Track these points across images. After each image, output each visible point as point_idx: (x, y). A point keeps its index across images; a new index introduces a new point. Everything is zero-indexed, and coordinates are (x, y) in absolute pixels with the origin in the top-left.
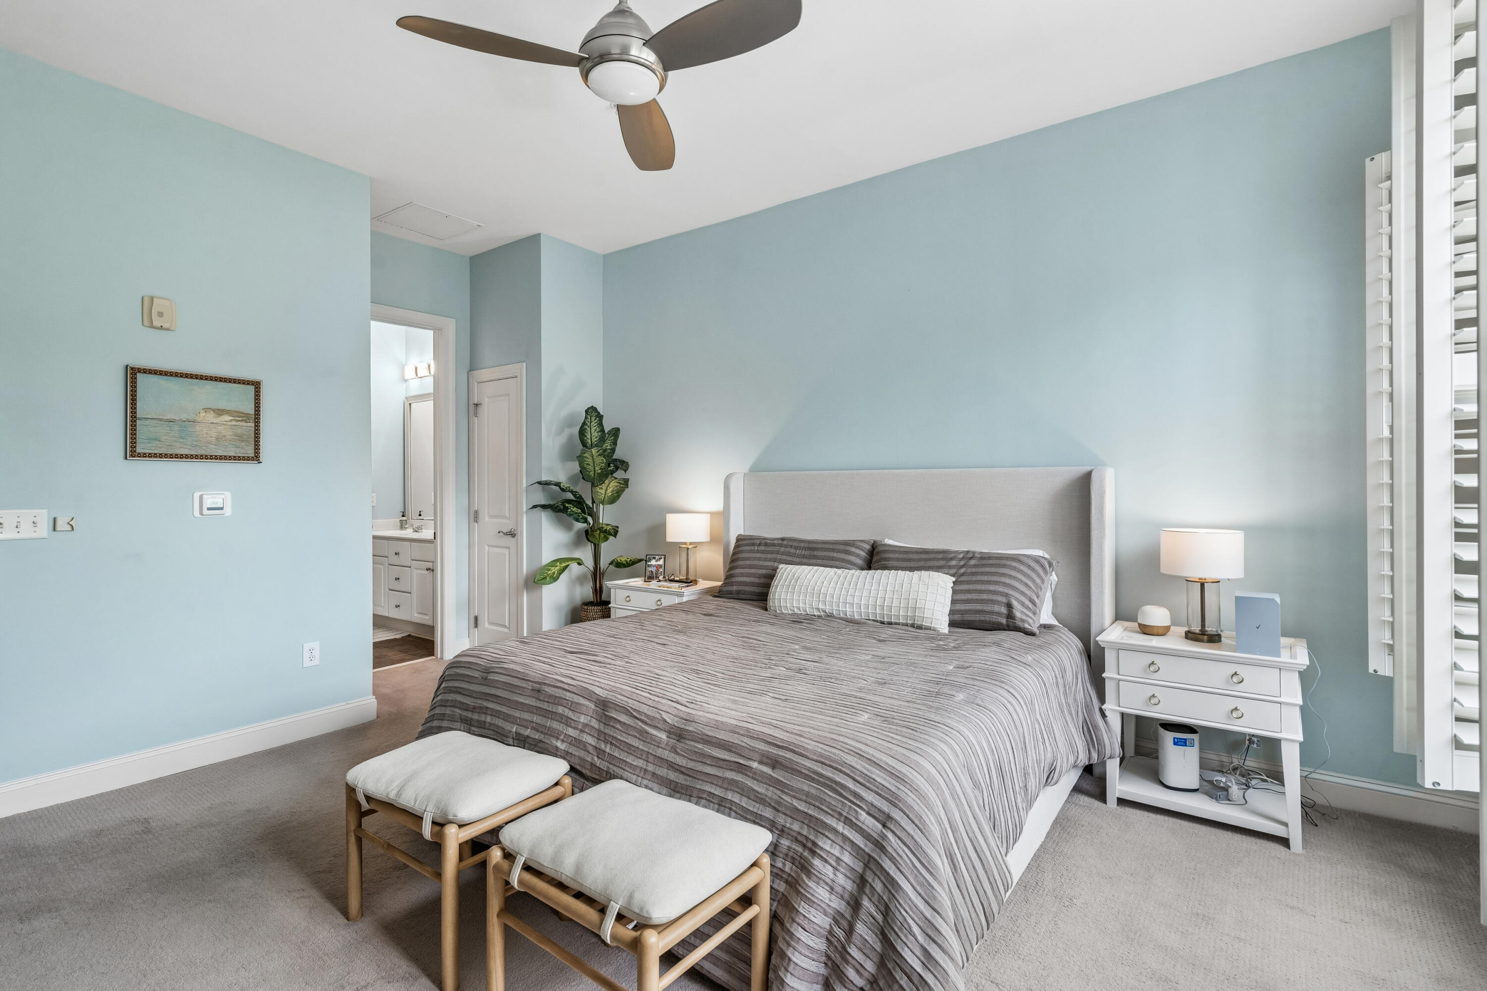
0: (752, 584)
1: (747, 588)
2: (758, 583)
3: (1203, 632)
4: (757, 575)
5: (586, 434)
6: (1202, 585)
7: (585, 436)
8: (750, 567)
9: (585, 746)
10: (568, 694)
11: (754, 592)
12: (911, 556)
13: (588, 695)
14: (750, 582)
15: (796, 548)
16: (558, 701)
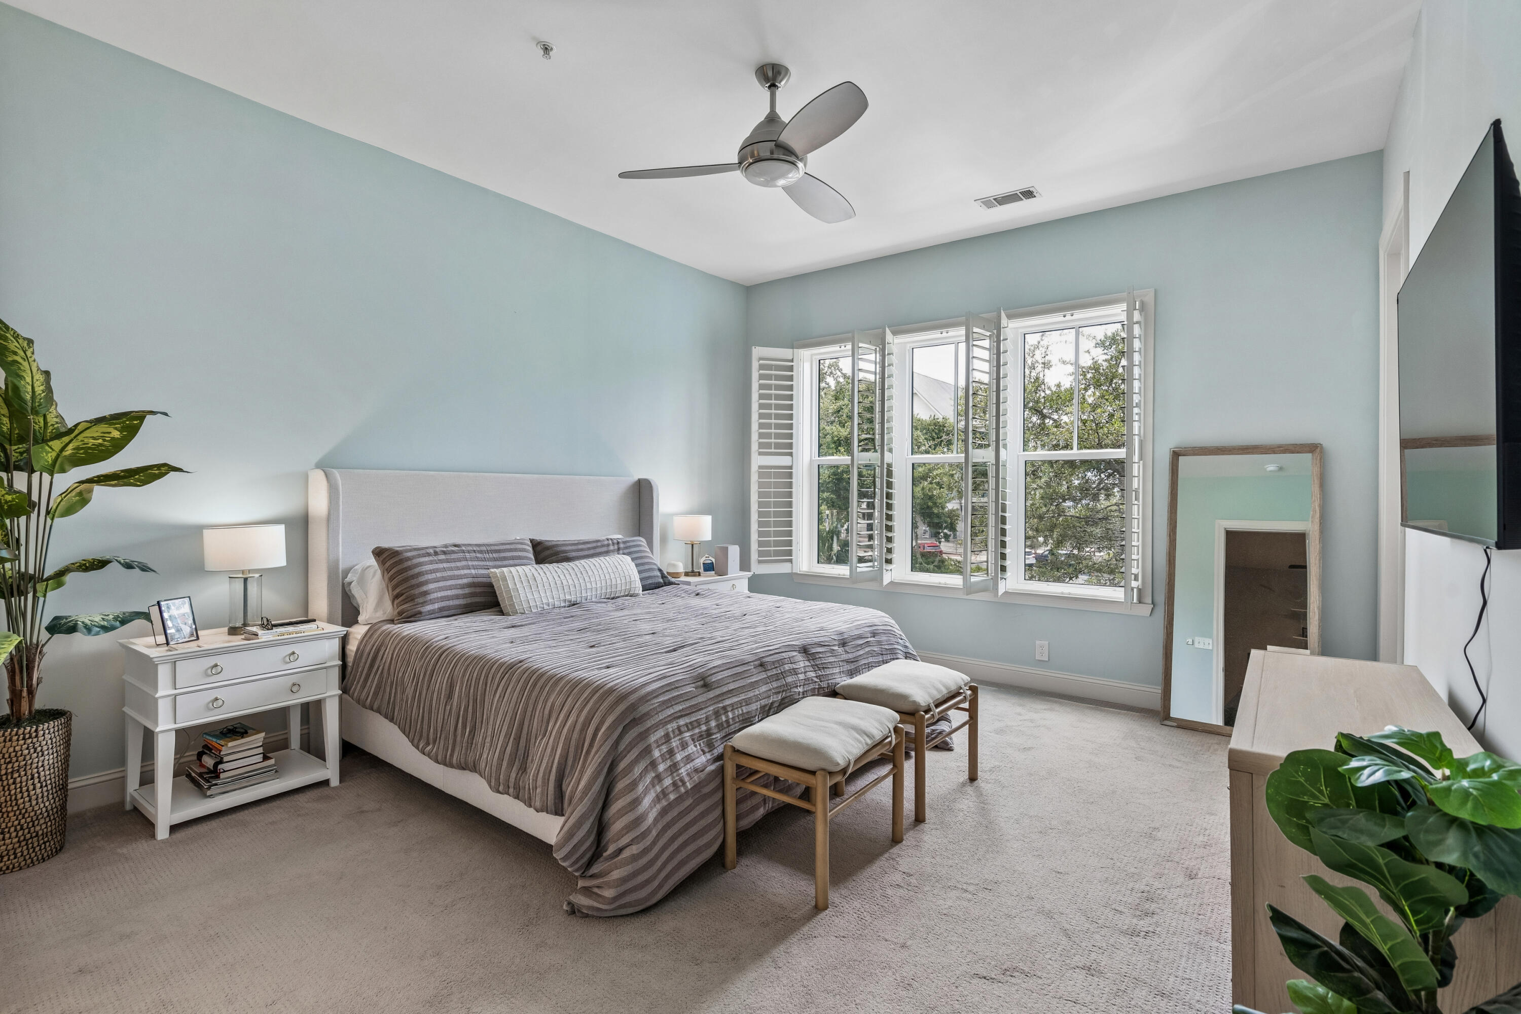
0: (457, 597)
1: (451, 603)
2: (463, 594)
3: (693, 571)
4: (458, 587)
5: (23, 374)
6: (692, 545)
7: (22, 377)
8: (444, 579)
9: (812, 680)
10: (783, 654)
11: (460, 605)
12: (580, 547)
13: (791, 648)
14: (453, 596)
15: (481, 552)
16: (781, 662)
